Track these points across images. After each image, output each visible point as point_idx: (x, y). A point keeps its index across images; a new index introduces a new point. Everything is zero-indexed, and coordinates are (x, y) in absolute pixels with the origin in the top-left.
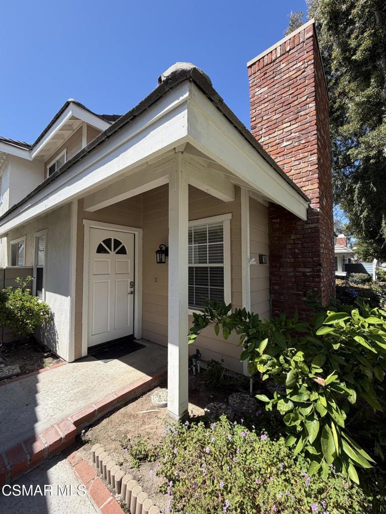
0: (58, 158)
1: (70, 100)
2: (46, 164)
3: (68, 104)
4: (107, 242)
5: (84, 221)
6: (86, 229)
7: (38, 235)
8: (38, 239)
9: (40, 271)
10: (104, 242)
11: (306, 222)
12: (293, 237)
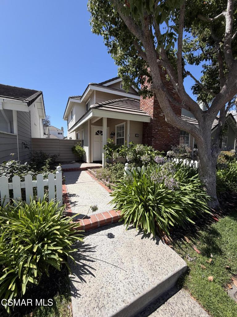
0: (88, 101)
1: (90, 84)
2: (85, 103)
3: (89, 85)
4: (98, 131)
5: (91, 126)
6: (92, 128)
7: (82, 130)
8: (82, 131)
9: (83, 141)
10: (97, 131)
11: (150, 123)
12: (148, 128)
